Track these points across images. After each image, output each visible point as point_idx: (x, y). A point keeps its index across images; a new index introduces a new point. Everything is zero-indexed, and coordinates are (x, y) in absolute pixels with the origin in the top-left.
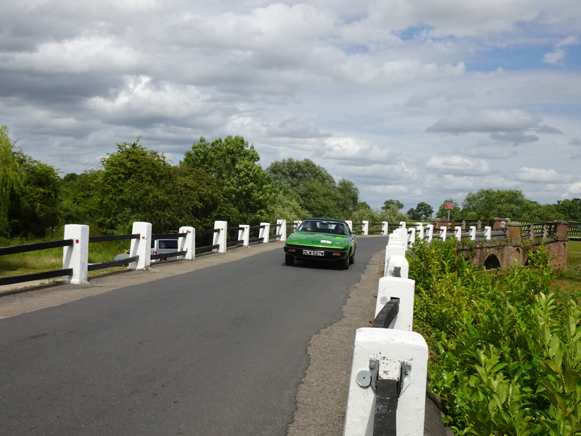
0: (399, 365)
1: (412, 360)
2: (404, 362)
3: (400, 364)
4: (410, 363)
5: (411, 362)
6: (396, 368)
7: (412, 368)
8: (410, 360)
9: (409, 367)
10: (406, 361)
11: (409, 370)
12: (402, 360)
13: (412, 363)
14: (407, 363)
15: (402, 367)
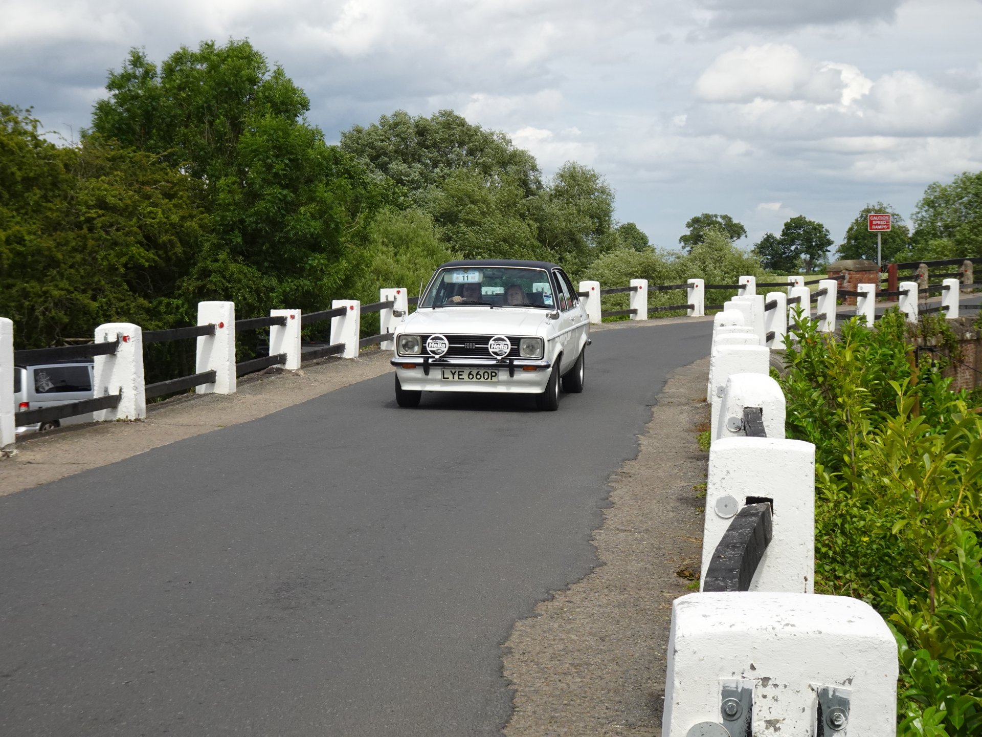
0: (811, 700)
1: (850, 681)
2: (825, 691)
3: (813, 695)
4: (844, 691)
5: (847, 687)
6: (804, 710)
7: (852, 706)
8: (844, 683)
9: (843, 705)
10: (831, 686)
11: (843, 712)
12: (819, 685)
13: (849, 692)
14: (834, 692)
15: (820, 705)
